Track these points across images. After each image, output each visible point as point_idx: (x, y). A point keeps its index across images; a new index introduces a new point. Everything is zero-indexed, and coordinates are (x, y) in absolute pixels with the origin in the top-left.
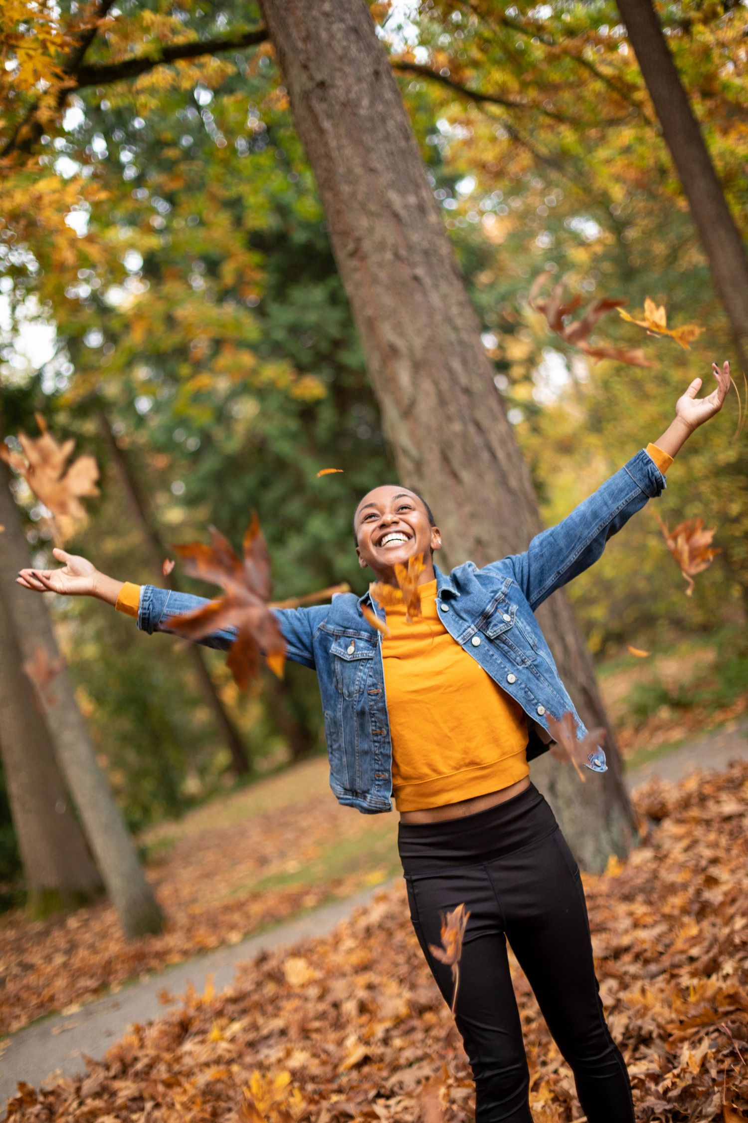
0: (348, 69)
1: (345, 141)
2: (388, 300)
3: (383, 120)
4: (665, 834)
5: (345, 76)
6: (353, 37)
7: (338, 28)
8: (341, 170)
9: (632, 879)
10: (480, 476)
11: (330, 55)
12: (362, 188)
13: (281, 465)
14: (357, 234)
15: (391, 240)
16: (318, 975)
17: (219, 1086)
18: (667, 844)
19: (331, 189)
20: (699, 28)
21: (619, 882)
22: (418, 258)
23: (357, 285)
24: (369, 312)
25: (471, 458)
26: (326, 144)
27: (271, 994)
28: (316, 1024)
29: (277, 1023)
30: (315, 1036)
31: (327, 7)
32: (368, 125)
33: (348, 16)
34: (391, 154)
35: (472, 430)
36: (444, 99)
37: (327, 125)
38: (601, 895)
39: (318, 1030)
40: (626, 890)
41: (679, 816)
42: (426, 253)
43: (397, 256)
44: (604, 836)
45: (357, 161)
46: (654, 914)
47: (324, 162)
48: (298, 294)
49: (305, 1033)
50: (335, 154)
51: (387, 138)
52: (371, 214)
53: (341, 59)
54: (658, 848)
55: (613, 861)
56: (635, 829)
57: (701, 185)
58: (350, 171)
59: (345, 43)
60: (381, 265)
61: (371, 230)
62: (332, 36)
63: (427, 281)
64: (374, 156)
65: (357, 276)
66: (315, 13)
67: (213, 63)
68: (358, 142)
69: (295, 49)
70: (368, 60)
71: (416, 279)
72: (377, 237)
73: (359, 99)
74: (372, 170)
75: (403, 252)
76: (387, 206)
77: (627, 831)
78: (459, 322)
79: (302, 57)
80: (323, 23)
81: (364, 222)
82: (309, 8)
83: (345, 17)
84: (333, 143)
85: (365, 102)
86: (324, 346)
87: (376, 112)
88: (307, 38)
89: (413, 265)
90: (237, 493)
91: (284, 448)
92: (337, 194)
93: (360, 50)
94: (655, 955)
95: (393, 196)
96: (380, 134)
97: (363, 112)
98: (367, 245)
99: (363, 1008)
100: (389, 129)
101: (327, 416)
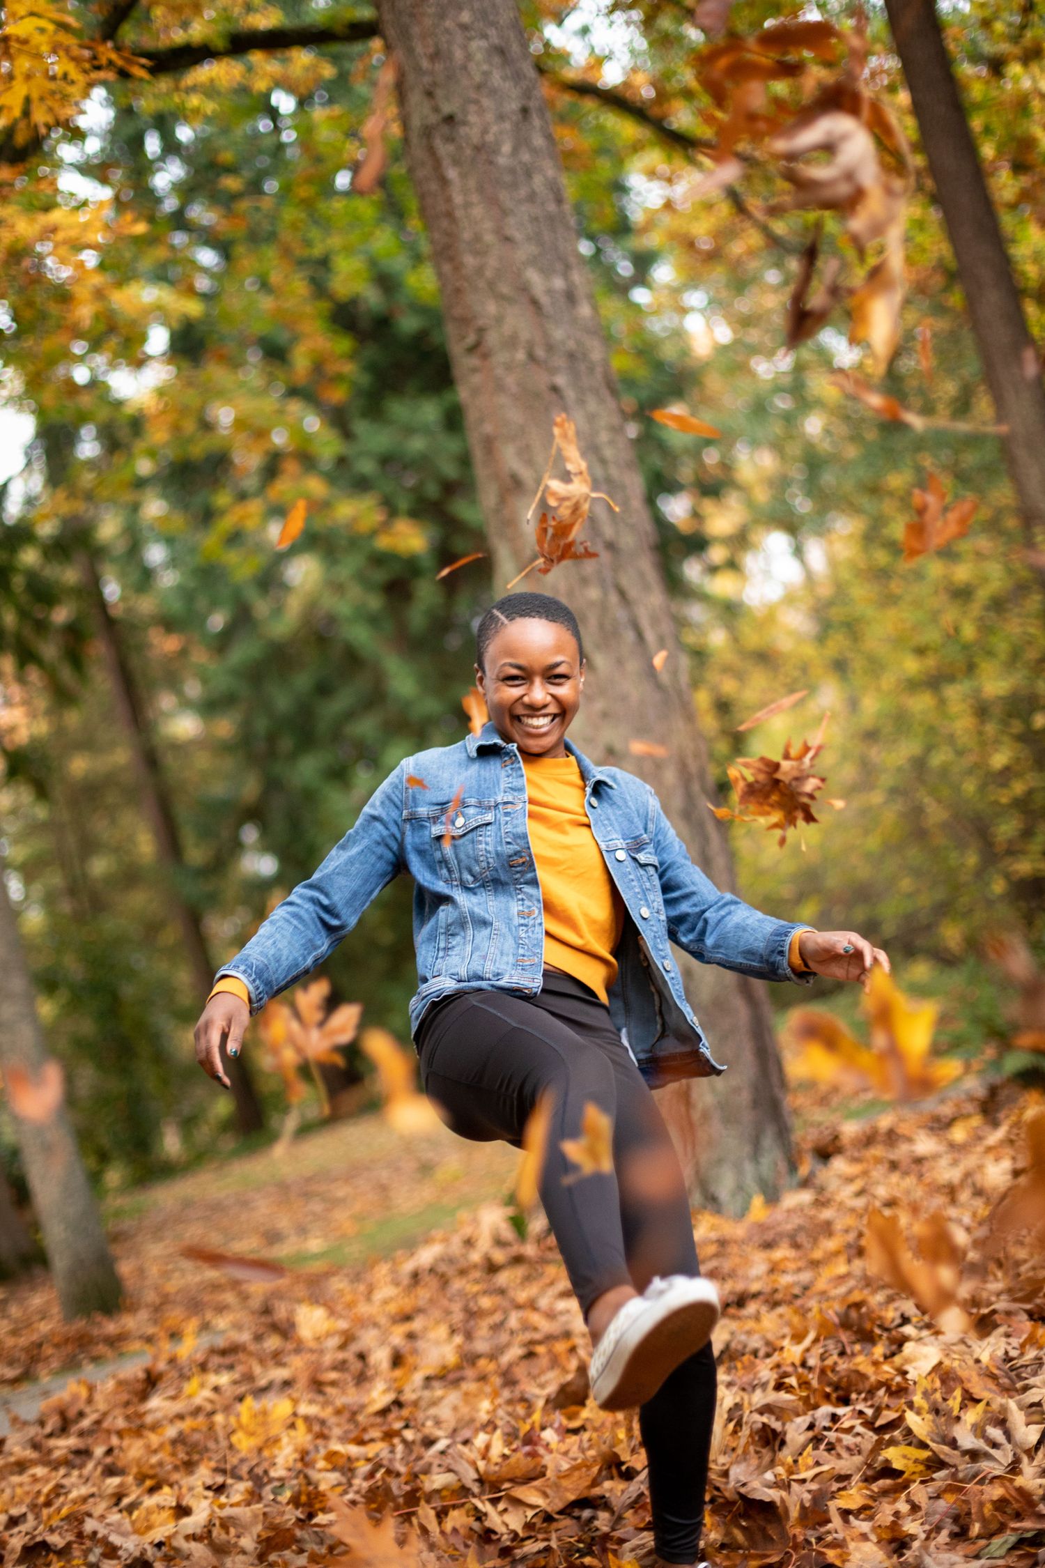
0: (486, 102)
1: (475, 198)
2: (515, 415)
3: (529, 174)
4: (831, 1173)
5: (481, 111)
6: (497, 60)
7: (477, 45)
8: (467, 235)
9: (779, 1224)
10: (620, 662)
11: (465, 82)
12: (492, 262)
13: (353, 660)
14: (480, 322)
15: (525, 335)
16: (343, 1324)
17: (196, 1437)
18: (833, 1184)
19: (451, 259)
20: (1015, 69)
21: (762, 1227)
22: (559, 361)
23: (475, 392)
24: (488, 428)
25: (609, 636)
26: (449, 200)
27: (273, 1348)
28: (333, 1375)
29: (280, 1374)
30: (330, 1390)
31: (466, 17)
32: (508, 178)
33: (492, 32)
34: (535, 219)
35: (614, 598)
36: (640, 141)
37: (452, 174)
38: (735, 1242)
39: (333, 1383)
40: (769, 1236)
41: (856, 1154)
42: (571, 356)
43: (532, 357)
44: (749, 1167)
45: (488, 225)
46: (800, 1258)
47: (445, 223)
48: (399, 409)
49: (317, 1386)
50: (459, 213)
51: (532, 197)
52: (501, 298)
53: (479, 87)
54: (821, 1190)
55: (758, 1201)
56: (793, 1167)
57: (993, 298)
58: (477, 238)
59: (485, 67)
60: (509, 367)
61: (499, 320)
62: (469, 57)
63: (570, 394)
64: (511, 221)
65: (476, 379)
66: (448, 23)
67: (302, 59)
68: (493, 202)
69: (418, 70)
70: (515, 92)
71: (555, 389)
72: (507, 329)
73: (498, 144)
74: (508, 239)
75: (540, 353)
76: (524, 289)
77: (783, 1166)
78: (608, 453)
79: (427, 80)
80: (459, 37)
81: (492, 308)
82: (442, 16)
83: (489, 32)
84: (458, 199)
85: (506, 148)
86: (432, 490)
87: (520, 162)
88: (435, 56)
89: (553, 371)
90: (283, 701)
91: (360, 635)
92: (458, 268)
93: (504, 78)
94: (788, 1298)
95: (533, 277)
96: (523, 192)
97: (502, 161)
98: (492, 339)
99: (397, 1360)
100: (535, 187)
101: (426, 594)
